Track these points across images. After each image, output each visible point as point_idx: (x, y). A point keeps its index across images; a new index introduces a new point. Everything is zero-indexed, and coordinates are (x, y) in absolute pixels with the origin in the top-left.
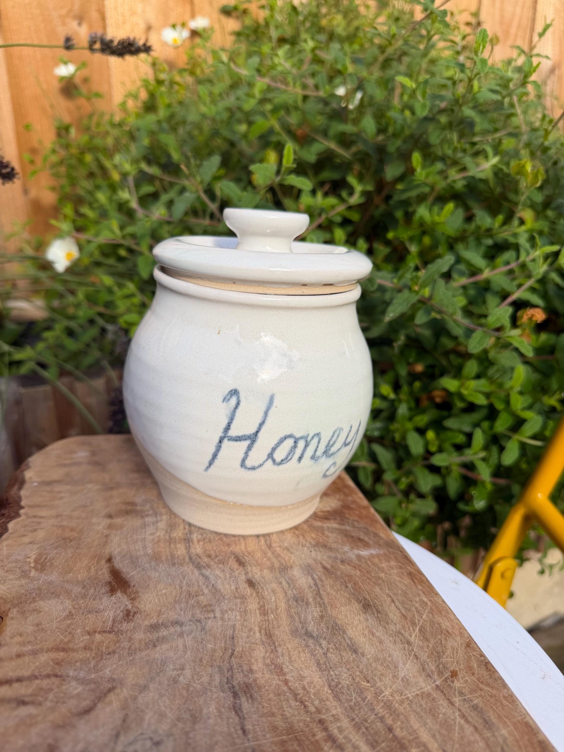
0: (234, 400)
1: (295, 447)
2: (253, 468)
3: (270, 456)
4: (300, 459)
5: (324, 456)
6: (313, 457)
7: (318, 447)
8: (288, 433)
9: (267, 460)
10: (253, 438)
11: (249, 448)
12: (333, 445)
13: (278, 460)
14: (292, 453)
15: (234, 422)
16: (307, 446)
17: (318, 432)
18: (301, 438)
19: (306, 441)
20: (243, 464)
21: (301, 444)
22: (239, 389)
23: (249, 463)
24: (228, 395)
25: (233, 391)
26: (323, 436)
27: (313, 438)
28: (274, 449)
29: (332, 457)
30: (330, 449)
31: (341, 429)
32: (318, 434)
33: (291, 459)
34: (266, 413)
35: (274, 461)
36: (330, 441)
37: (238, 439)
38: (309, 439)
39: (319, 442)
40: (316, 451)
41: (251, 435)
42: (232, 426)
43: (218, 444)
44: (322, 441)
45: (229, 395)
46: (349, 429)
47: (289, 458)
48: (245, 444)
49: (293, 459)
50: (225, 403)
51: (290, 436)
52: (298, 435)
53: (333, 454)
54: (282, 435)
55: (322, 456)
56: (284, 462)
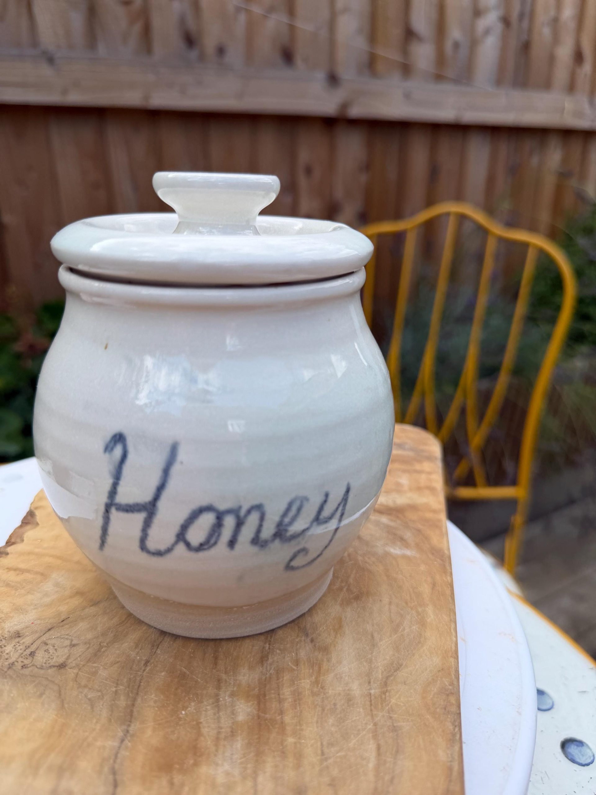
0: (118, 451)
1: (218, 525)
2: (159, 554)
3: (181, 536)
4: (232, 543)
7: (261, 526)
8: (204, 502)
9: (176, 543)
11: (147, 524)
12: (291, 523)
14: (216, 534)
15: (122, 483)
16: (240, 524)
17: (256, 502)
20: (143, 546)
21: (229, 522)
22: (126, 432)
23: (151, 544)
24: (110, 441)
25: (118, 437)
28: (185, 527)
29: (293, 542)
30: (286, 531)
31: (304, 500)
33: (215, 543)
34: (166, 472)
35: (188, 545)
39: (262, 518)
41: (146, 503)
42: (120, 489)
43: (104, 513)
44: (268, 516)
45: (113, 443)
46: (322, 498)
47: (212, 541)
48: (140, 517)
50: (107, 455)
52: (222, 507)
53: (295, 537)
54: (195, 505)
56: (206, 547)
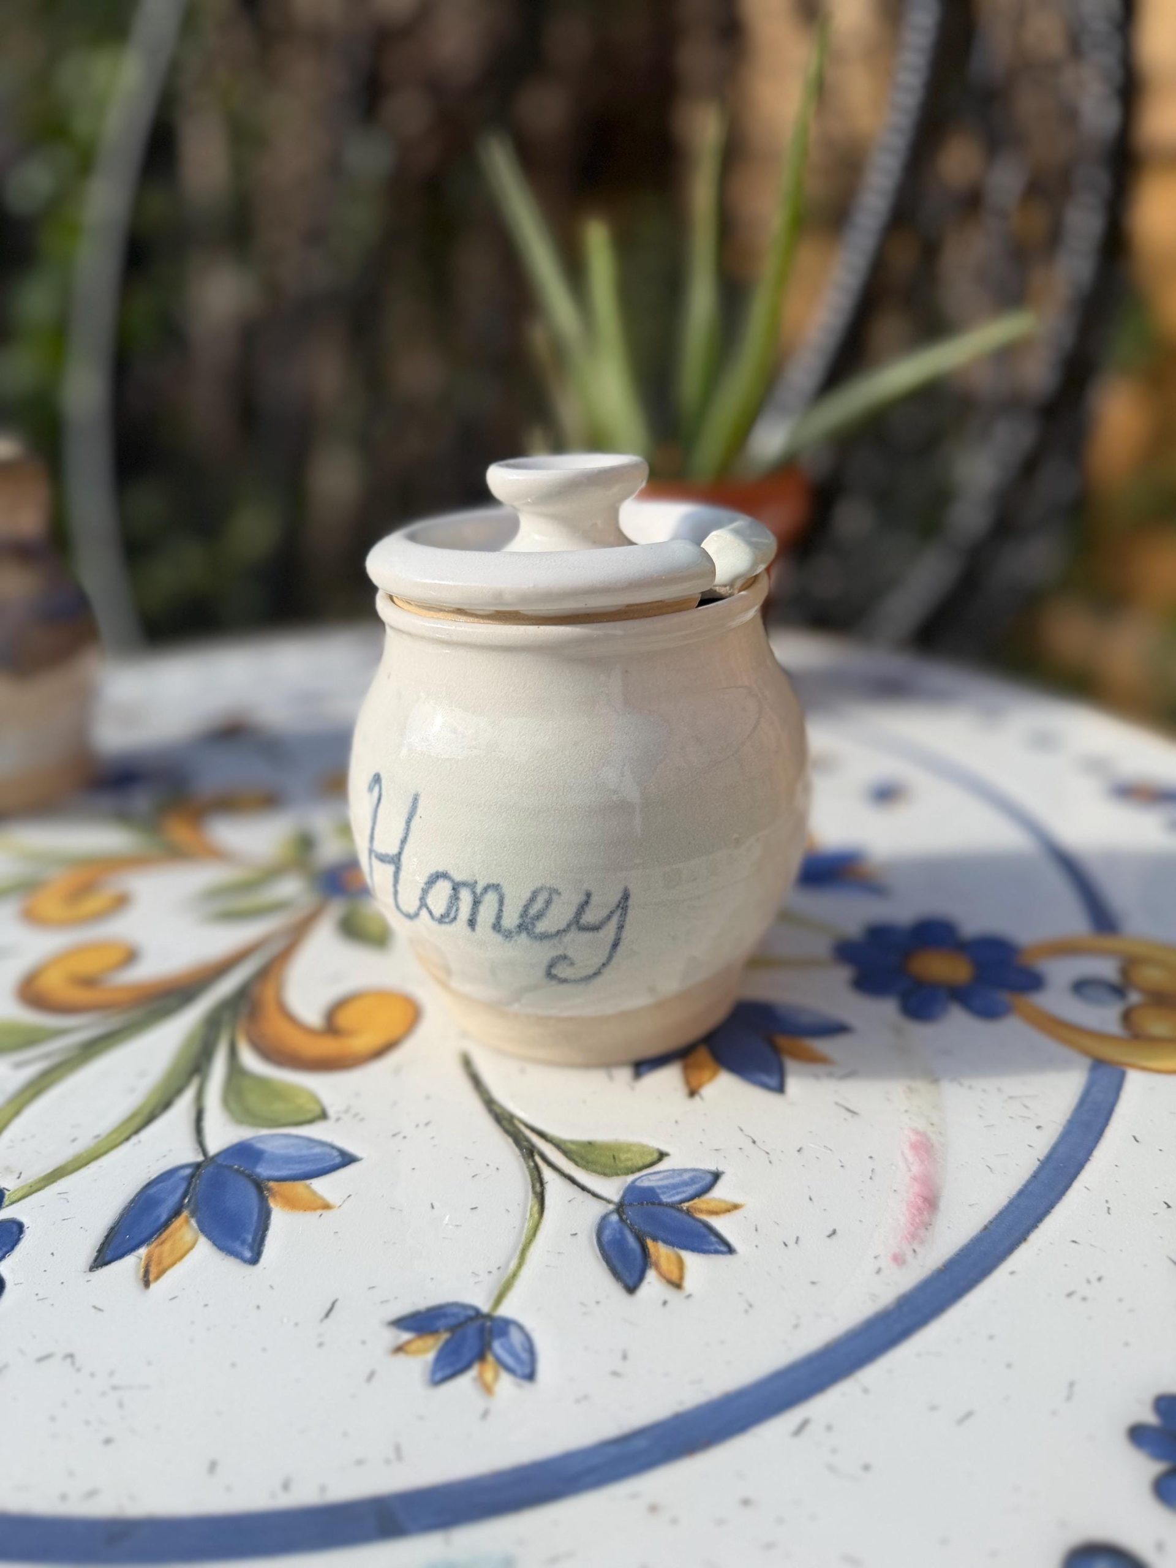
5: (523, 934)
6: (497, 926)
10: (396, 860)
13: (437, 913)
18: (464, 884)
19: (474, 893)
26: (507, 890)
27: (486, 889)
32: (496, 887)
36: (528, 907)
37: (384, 859)
38: (479, 889)
40: (499, 917)
49: (458, 918)
51: (444, 875)
55: (519, 932)
